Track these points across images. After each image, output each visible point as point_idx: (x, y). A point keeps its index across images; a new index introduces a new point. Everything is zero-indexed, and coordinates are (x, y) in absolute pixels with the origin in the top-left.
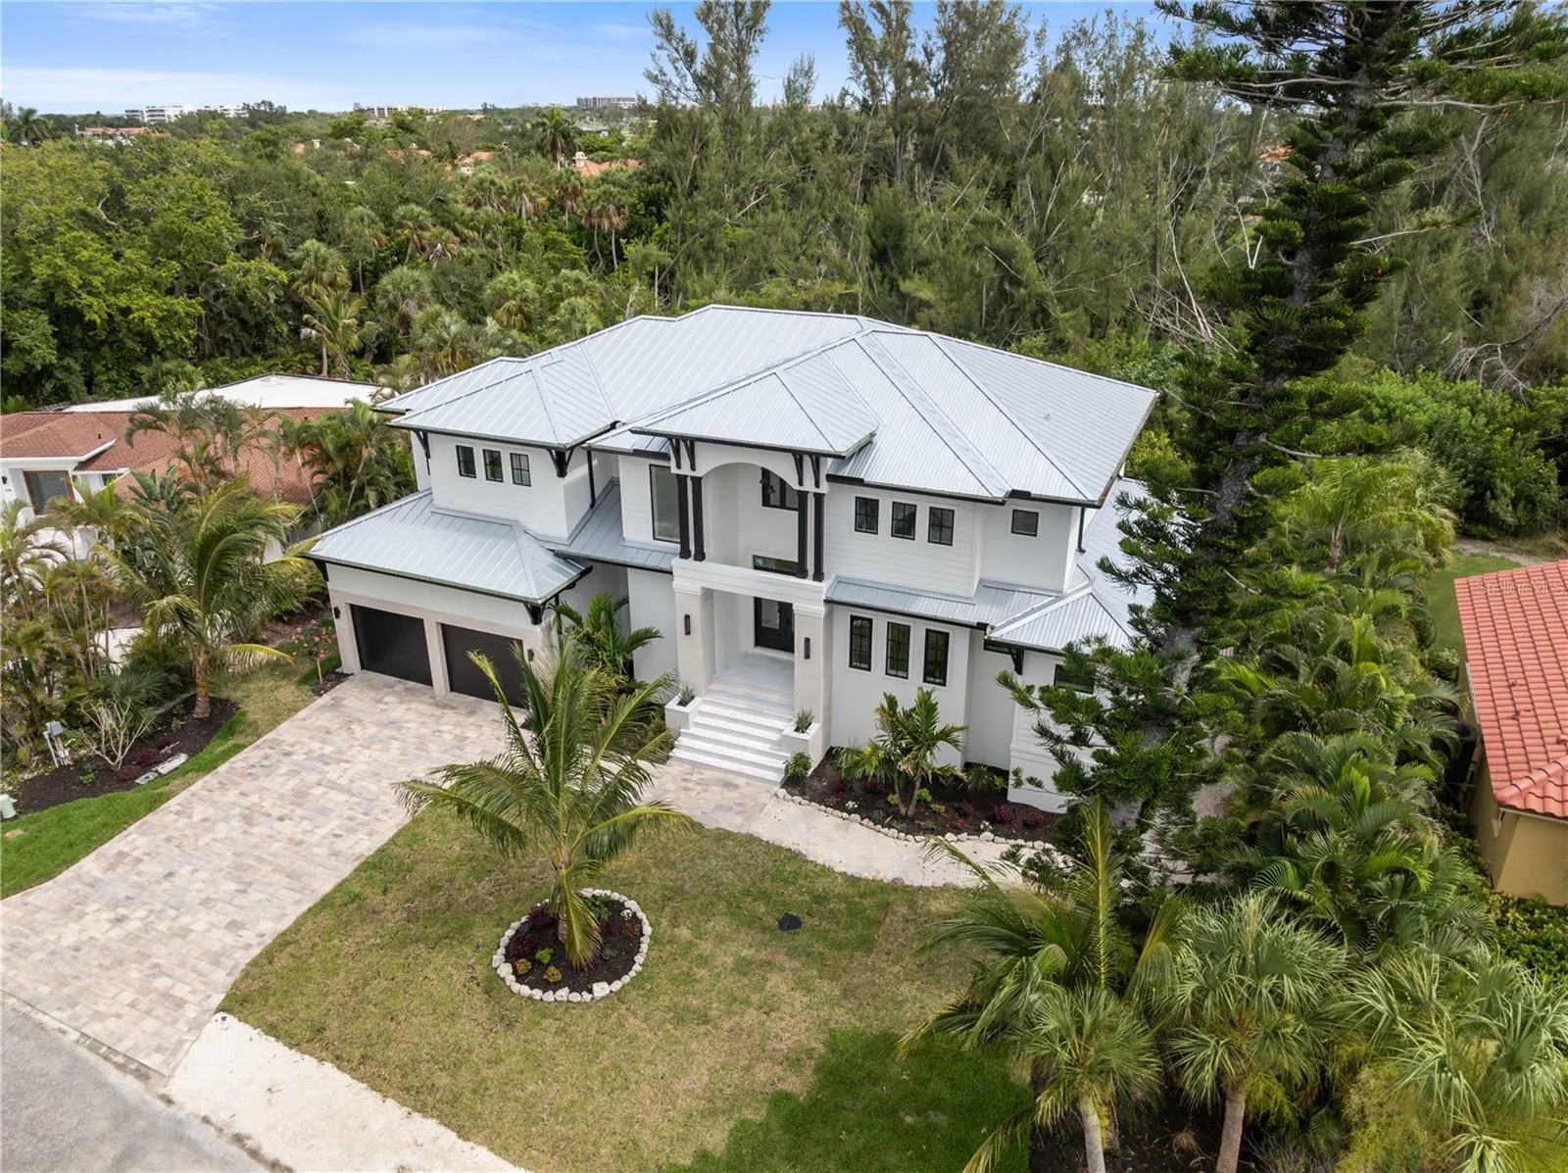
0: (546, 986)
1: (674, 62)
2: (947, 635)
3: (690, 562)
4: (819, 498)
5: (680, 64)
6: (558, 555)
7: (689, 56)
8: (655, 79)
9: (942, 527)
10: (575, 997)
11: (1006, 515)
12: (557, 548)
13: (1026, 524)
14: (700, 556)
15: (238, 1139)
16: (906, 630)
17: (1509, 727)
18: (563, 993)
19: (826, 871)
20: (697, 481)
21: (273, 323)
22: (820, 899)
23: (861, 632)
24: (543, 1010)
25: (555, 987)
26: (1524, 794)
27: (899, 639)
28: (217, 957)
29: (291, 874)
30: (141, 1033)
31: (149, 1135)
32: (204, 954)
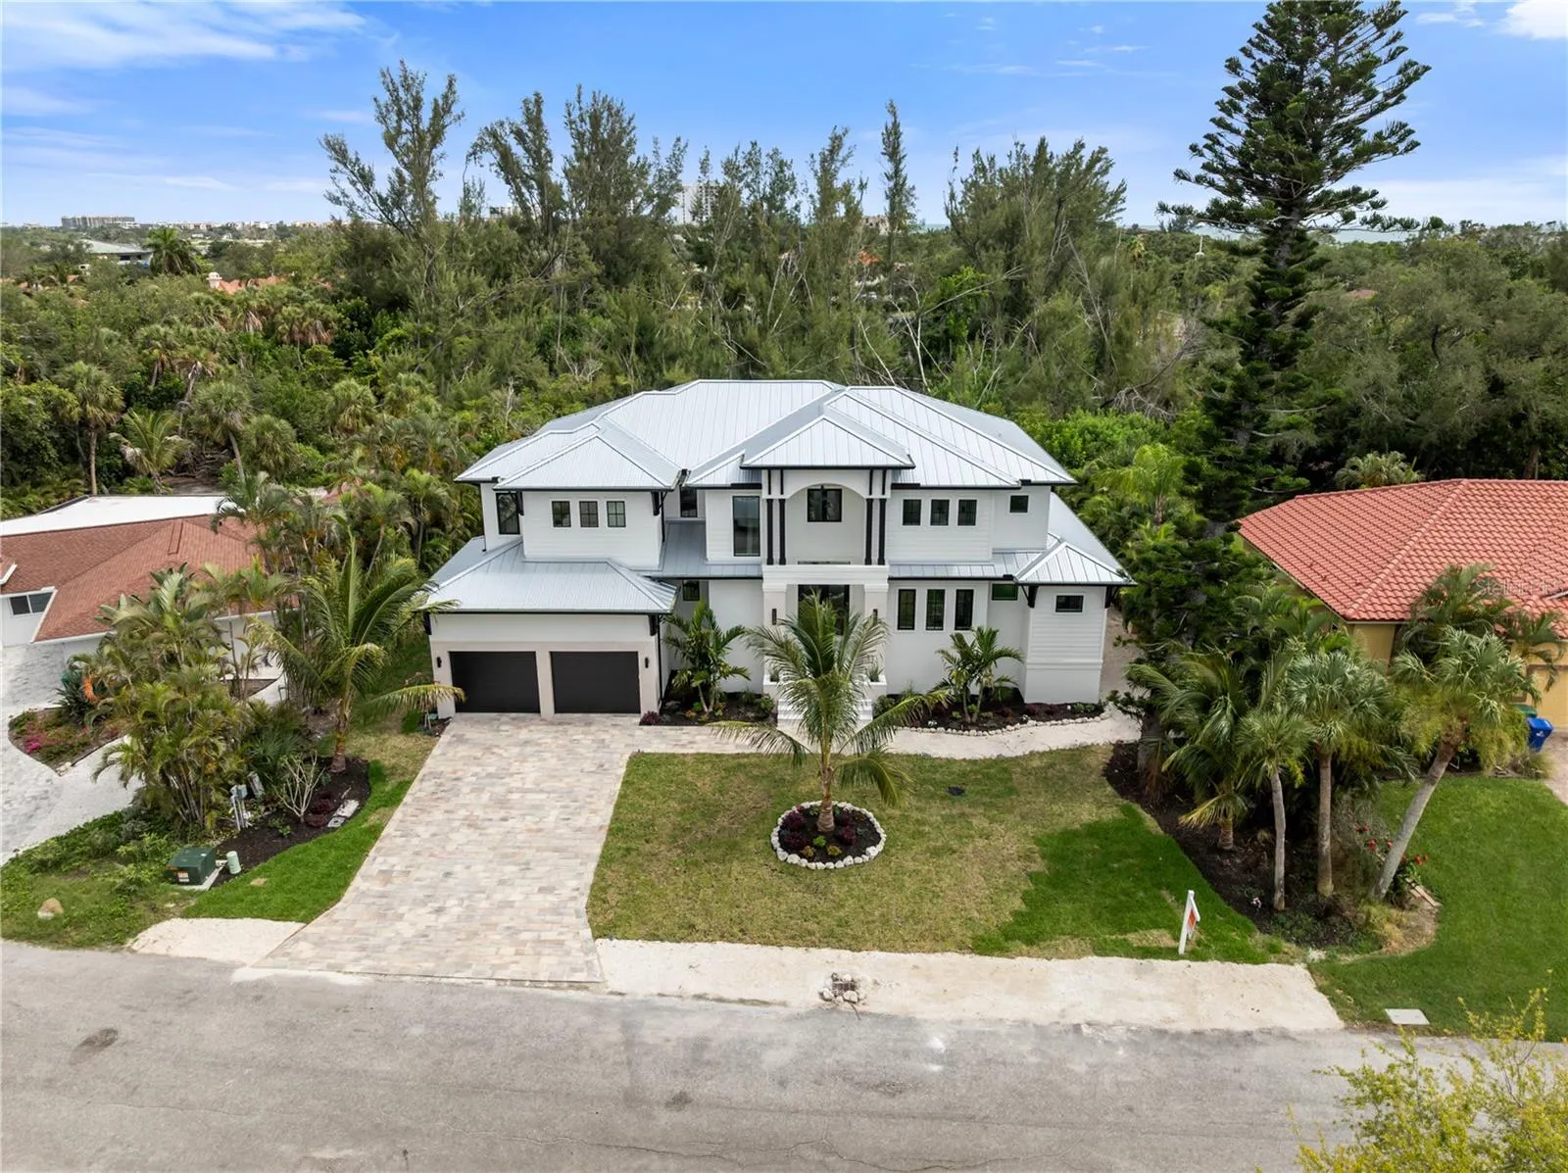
0: (834, 859)
1: (353, 183)
2: (971, 592)
3: (776, 567)
4: (883, 502)
5: (359, 186)
6: (653, 579)
7: (366, 179)
8: (336, 201)
9: (968, 513)
10: (858, 860)
11: (1005, 499)
12: (652, 574)
13: (1019, 505)
14: (783, 561)
15: (699, 997)
16: (941, 594)
17: (1325, 585)
18: (849, 860)
19: (950, 762)
20: (782, 502)
21: (45, 448)
22: (964, 774)
23: (906, 600)
24: (845, 873)
25: (841, 857)
26: (1357, 611)
27: (936, 598)
28: (556, 910)
29: (556, 850)
30: (547, 966)
31: (630, 1014)
32: (542, 911)
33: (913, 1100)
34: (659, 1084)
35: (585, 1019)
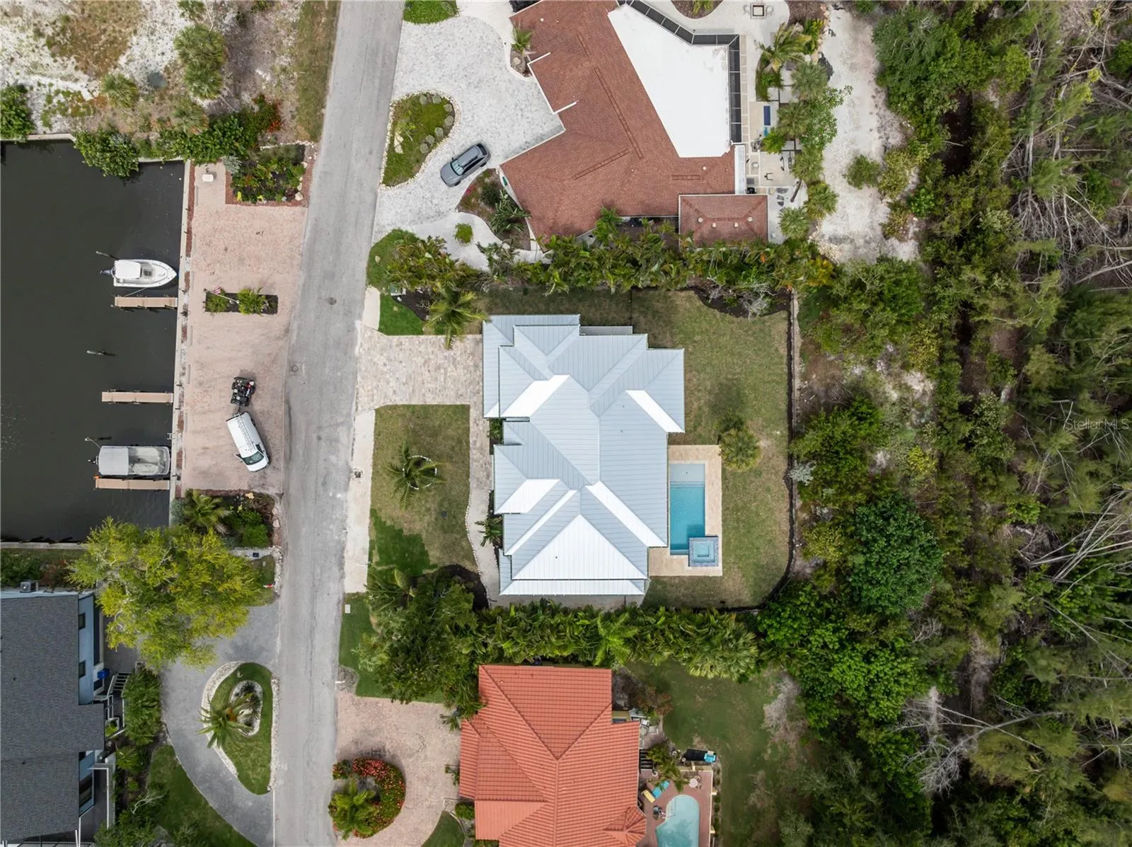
15: (354, 439)
22: (455, 518)
28: (386, 396)
29: (414, 390)
30: (364, 399)
32: (385, 393)
33: (321, 489)
34: (325, 433)
35: (345, 413)
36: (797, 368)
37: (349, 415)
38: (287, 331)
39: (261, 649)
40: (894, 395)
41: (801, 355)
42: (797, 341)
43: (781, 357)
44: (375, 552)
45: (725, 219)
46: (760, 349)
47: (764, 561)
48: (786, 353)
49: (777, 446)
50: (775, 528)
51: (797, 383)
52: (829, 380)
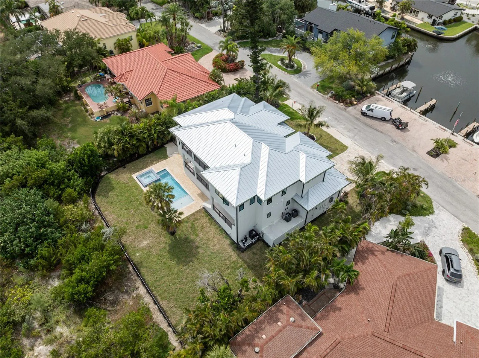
15: (343, 135)
28: (350, 153)
29: (342, 160)
30: (357, 147)
31: (352, 138)
32: (352, 154)
33: (335, 117)
34: (356, 131)
35: (358, 140)
36: (148, 299)
37: (355, 140)
38: (414, 151)
39: (299, 77)
40: (59, 329)
41: (148, 310)
42: (158, 317)
43: (162, 299)
44: (294, 112)
45: (277, 334)
46: (181, 293)
47: (111, 193)
48: (161, 303)
49: (134, 247)
50: (111, 210)
51: (142, 290)
52: (118, 308)
